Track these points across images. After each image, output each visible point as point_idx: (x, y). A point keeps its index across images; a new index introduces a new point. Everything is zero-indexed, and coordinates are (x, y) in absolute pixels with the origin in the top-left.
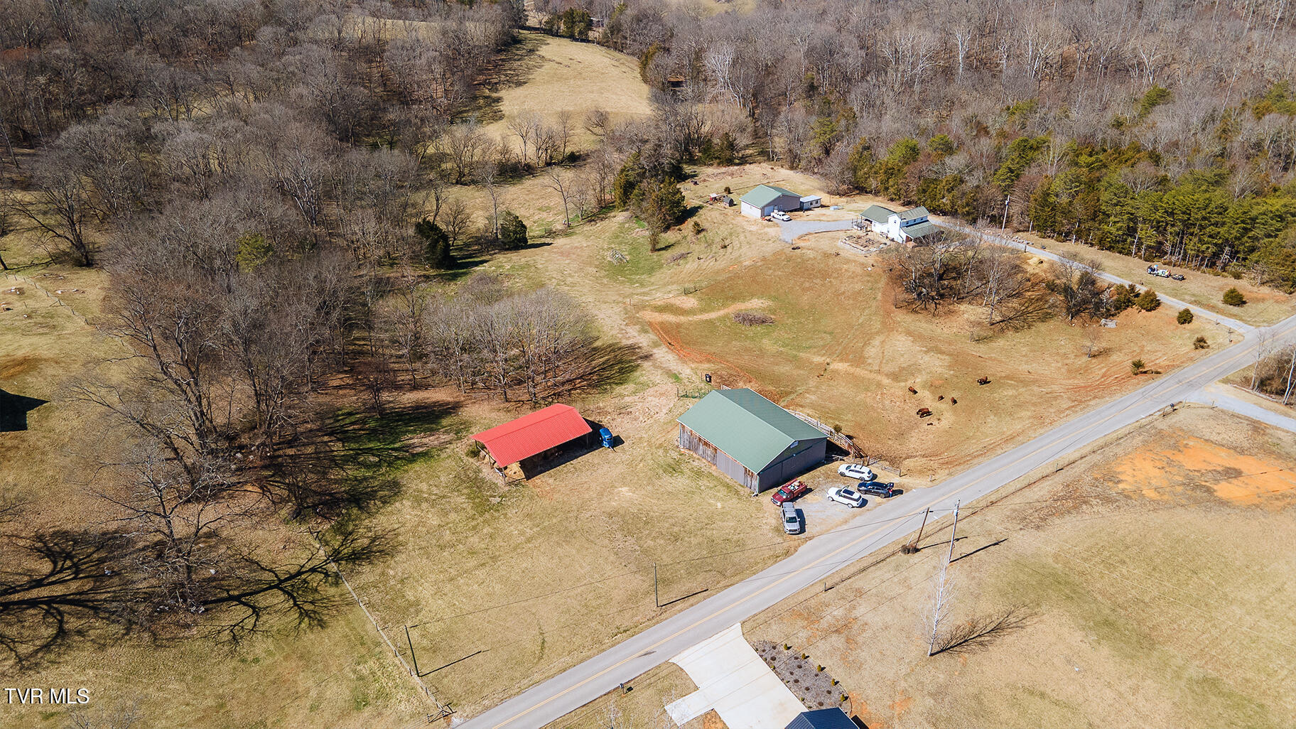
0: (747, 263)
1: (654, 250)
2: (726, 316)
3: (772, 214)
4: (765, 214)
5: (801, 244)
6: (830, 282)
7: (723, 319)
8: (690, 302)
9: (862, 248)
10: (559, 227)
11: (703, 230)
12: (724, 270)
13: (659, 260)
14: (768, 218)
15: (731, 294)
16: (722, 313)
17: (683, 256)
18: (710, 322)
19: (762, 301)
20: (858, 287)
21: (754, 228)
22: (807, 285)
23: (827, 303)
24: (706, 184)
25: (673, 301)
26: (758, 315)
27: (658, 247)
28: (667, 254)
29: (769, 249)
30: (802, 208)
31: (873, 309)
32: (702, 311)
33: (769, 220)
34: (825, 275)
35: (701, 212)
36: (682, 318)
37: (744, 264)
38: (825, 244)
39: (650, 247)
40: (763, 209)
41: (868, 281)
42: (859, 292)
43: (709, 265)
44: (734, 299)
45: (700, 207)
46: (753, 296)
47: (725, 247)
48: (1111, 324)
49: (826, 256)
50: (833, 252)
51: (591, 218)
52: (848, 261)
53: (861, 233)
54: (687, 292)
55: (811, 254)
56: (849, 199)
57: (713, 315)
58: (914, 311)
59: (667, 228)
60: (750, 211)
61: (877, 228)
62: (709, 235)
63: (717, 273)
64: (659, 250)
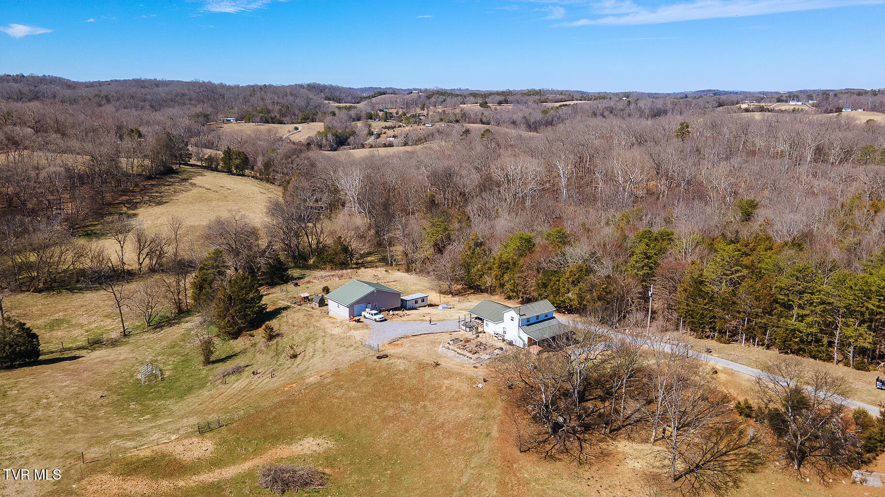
0: (312, 380)
1: (208, 362)
2: (250, 474)
3: (363, 313)
4: (355, 312)
5: (390, 350)
6: (424, 407)
7: (238, 481)
8: (205, 447)
9: (470, 355)
10: (114, 335)
11: (278, 335)
12: (276, 391)
13: (207, 376)
14: (356, 318)
15: (274, 430)
16: (247, 465)
17: (238, 370)
18: (217, 487)
19: (320, 441)
20: (464, 414)
21: (336, 331)
22: (390, 412)
23: (416, 443)
24: (309, 285)
25: (170, 448)
26: (302, 468)
27: (212, 359)
28: (221, 368)
29: (348, 357)
30: (404, 306)
31: (485, 454)
32: (215, 463)
33: (358, 321)
34: (417, 395)
35: (284, 313)
36: (165, 483)
37: (307, 381)
38: (421, 351)
39: (202, 358)
40: (351, 307)
41: (479, 405)
42: (465, 425)
43: (264, 383)
44: (277, 438)
45: (286, 308)
46: (307, 431)
47: (295, 356)
49: (422, 366)
50: (430, 360)
51: (159, 324)
52: (450, 374)
53: (470, 335)
54: (203, 430)
55: (400, 364)
57: (230, 472)
58: (550, 457)
59: (235, 335)
60: (338, 310)
61: (490, 328)
62: (284, 342)
63: (264, 395)
64: (214, 362)
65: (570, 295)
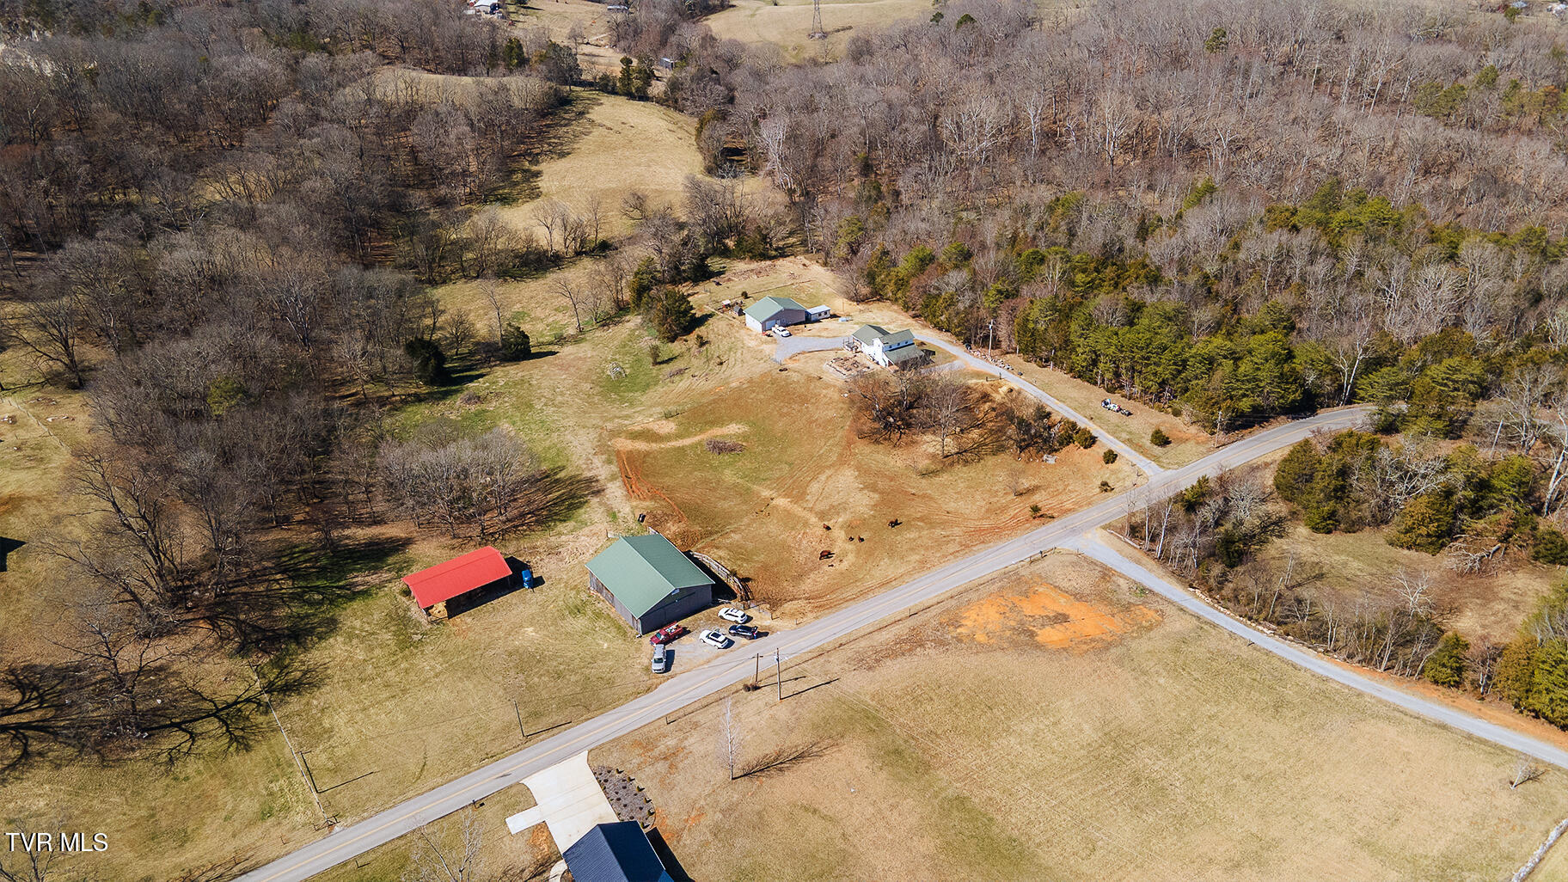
0: (734, 385)
1: (656, 363)
2: (700, 443)
3: (773, 329)
4: (766, 327)
5: (790, 365)
6: (807, 408)
7: (693, 447)
8: (669, 427)
9: (844, 372)
10: (572, 331)
11: (707, 342)
12: (710, 391)
13: (657, 376)
14: (768, 332)
15: (711, 418)
16: (697, 439)
17: (680, 372)
18: (682, 449)
19: (740, 426)
20: (831, 413)
21: (752, 344)
22: (785, 410)
23: (799, 431)
24: (729, 284)
25: (651, 426)
26: (729, 442)
27: (659, 360)
28: (667, 368)
29: (760, 368)
30: (808, 319)
31: (837, 439)
32: (679, 436)
33: (769, 336)
34: (804, 400)
35: (711, 321)
36: (654, 445)
37: (732, 385)
38: (810, 366)
39: (651, 360)
40: (763, 324)
41: (842, 408)
42: (830, 421)
43: (702, 385)
44: (713, 423)
45: (711, 316)
46: (732, 420)
47: (721, 364)
48: (1051, 460)
49: (810, 379)
50: (816, 375)
51: (606, 322)
52: (828, 386)
53: (850, 354)
54: (668, 416)
55: (795, 377)
56: (866, 306)
57: (687, 442)
58: (877, 442)
59: (672, 339)
60: (753, 324)
61: (866, 349)
62: (711, 348)
63: (703, 395)
64: (660, 363)
65: (942, 318)
